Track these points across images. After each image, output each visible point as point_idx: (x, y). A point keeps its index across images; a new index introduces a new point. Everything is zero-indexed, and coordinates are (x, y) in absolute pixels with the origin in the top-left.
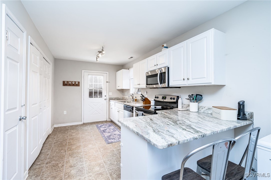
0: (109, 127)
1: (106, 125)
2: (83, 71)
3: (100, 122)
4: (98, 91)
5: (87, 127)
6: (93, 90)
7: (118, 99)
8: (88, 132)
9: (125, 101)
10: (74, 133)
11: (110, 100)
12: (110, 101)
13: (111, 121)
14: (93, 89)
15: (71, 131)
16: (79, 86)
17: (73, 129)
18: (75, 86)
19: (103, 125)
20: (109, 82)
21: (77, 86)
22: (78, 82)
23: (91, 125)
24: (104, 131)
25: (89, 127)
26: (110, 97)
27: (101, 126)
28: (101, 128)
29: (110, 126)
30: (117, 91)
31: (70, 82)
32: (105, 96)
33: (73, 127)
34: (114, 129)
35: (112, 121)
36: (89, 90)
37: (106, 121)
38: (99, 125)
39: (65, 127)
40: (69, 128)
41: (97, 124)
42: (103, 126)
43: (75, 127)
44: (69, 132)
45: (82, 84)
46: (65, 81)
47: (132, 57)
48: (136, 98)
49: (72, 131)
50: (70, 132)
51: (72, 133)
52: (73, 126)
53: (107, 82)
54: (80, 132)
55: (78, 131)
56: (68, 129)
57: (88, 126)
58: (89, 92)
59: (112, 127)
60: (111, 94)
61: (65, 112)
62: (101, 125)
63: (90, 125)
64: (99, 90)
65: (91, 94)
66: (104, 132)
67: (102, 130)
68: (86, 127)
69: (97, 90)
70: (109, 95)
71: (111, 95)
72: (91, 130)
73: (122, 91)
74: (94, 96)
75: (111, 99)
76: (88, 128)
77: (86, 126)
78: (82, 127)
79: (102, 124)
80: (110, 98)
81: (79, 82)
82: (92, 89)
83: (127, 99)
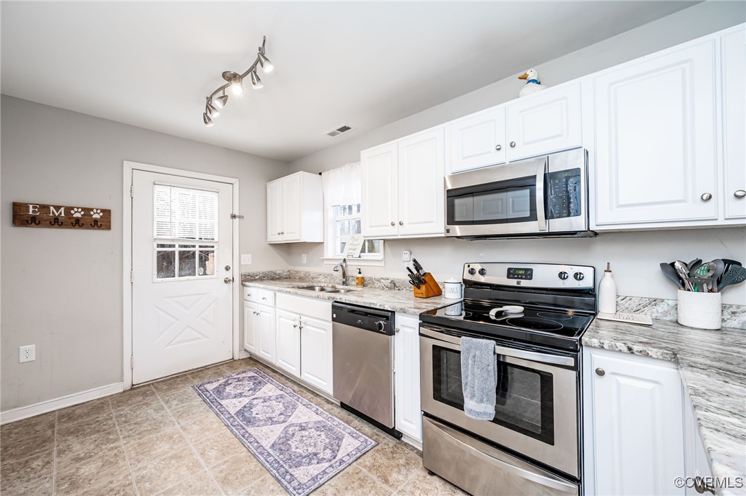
0: (255, 390)
1: (239, 380)
2: (128, 166)
3: (206, 368)
4: (197, 250)
5: (154, 405)
6: (174, 246)
7: (272, 277)
8: (171, 438)
9: (311, 284)
10: (88, 456)
11: (247, 283)
12: (244, 285)
13: (251, 358)
14: (178, 240)
15: (69, 448)
16: (109, 228)
17: (76, 432)
18: (88, 228)
19: (227, 384)
20: (240, 217)
21: (100, 227)
22: (102, 211)
23: (169, 389)
24: (245, 415)
25: (162, 403)
26: (245, 271)
27: (219, 391)
28: (223, 402)
29: (258, 384)
30: (272, 250)
31: (57, 208)
32: (227, 268)
33: (80, 416)
34: (282, 397)
35: (253, 360)
36: (159, 246)
37: (231, 363)
38: (210, 387)
39: (28, 424)
40: (52, 426)
41: (197, 382)
42: (228, 389)
43: (88, 414)
44: (56, 460)
45: (123, 220)
46: (26, 206)
47: (344, 129)
48: (360, 273)
49: (77, 448)
50: (60, 453)
51: (78, 459)
52: (78, 412)
53: (234, 217)
54: (122, 442)
55: (108, 441)
56: (49, 432)
57: (159, 400)
58: (159, 252)
59: (270, 389)
60: (247, 259)
61: (28, 352)
62: (215, 385)
63: (170, 393)
64: (200, 247)
65: (165, 262)
66: (249, 421)
67: (233, 412)
68: (147, 405)
69: (194, 246)
70: (240, 265)
71: (250, 263)
72: (183, 423)
73: (288, 248)
74: (181, 269)
75: (247, 279)
76: (162, 408)
77: (148, 399)
78: (126, 410)
79: (222, 381)
80: (245, 275)
81: (107, 213)
82: (173, 240)
83: (313, 278)
